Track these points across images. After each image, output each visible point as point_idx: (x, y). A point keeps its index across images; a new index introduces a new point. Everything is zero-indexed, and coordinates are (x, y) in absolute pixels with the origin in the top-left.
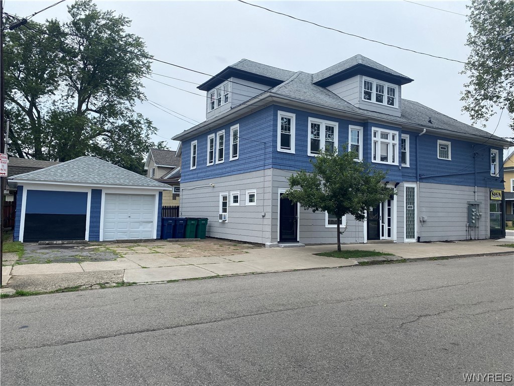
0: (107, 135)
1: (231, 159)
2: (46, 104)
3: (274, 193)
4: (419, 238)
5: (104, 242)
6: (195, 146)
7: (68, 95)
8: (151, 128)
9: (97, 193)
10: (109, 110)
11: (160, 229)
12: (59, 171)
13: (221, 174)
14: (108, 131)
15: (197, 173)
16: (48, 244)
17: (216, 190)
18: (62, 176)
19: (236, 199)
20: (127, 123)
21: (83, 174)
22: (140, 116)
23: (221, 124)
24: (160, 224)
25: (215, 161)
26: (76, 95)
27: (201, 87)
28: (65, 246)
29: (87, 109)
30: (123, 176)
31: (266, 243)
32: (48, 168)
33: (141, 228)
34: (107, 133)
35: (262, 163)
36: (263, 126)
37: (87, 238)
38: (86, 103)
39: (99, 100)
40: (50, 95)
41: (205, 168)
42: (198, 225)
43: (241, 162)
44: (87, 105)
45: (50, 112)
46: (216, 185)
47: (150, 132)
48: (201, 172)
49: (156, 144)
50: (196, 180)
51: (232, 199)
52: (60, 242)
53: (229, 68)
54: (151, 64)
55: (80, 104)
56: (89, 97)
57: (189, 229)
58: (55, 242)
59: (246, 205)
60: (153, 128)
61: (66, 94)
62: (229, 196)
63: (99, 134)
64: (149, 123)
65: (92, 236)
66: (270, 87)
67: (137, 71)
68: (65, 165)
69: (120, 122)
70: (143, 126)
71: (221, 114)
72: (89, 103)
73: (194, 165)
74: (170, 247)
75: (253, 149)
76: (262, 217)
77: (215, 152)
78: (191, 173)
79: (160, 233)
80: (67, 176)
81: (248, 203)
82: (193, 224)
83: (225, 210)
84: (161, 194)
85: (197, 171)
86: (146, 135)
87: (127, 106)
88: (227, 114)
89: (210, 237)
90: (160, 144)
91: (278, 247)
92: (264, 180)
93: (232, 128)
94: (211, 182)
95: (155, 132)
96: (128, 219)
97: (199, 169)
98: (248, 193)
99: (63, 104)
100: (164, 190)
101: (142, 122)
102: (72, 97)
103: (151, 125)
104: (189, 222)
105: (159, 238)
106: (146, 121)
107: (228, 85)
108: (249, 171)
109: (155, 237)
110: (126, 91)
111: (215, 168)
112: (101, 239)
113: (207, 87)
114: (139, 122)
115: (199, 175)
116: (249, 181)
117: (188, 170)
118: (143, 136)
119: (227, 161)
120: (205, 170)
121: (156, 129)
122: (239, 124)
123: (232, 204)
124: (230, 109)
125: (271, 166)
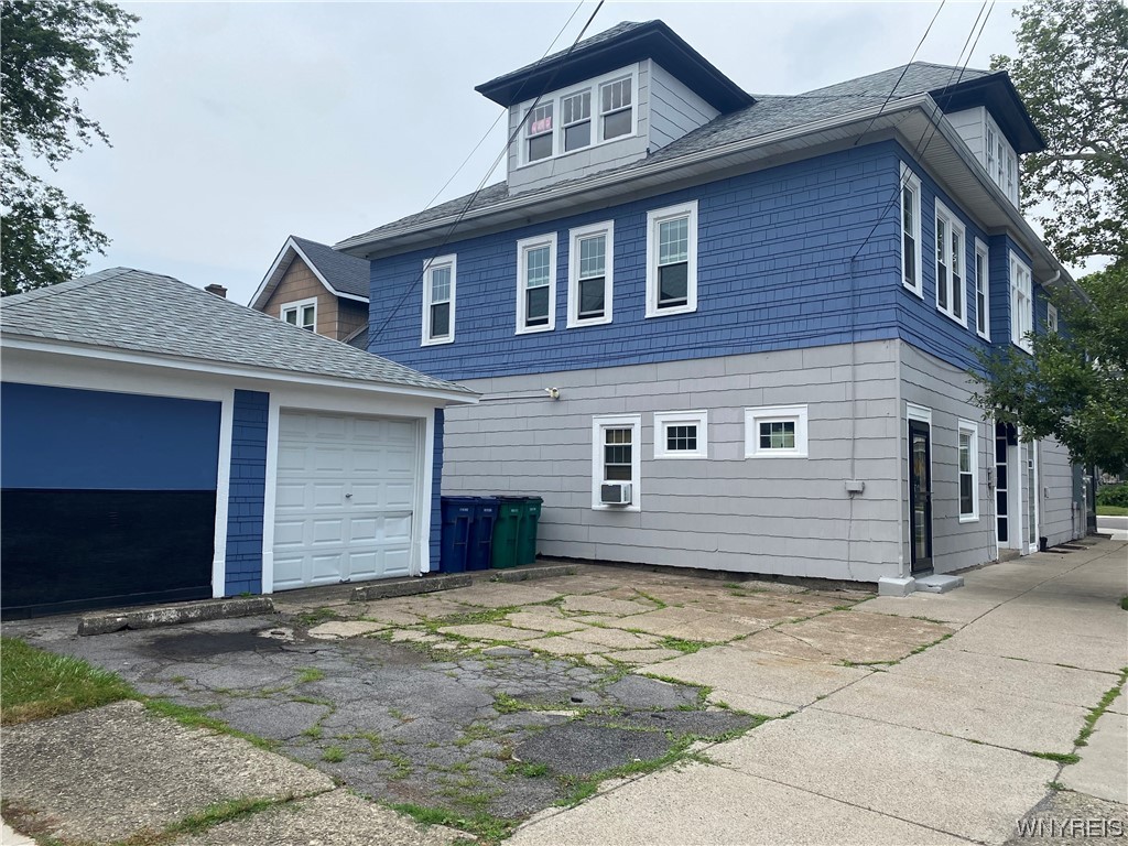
1: (652, 310)
3: (903, 420)
4: (1043, 541)
5: (275, 594)
8: (87, 234)
9: (252, 405)
11: (438, 536)
13: (599, 360)
15: (461, 358)
19: (682, 437)
22: (56, 195)
25: (562, 317)
31: (881, 580)
33: (381, 538)
36: (844, 204)
37: (219, 587)
41: (504, 340)
42: (523, 519)
46: (569, 394)
47: (81, 245)
48: (487, 354)
51: (661, 438)
52: (170, 612)
57: (504, 531)
58: (152, 618)
59: (748, 454)
60: (92, 234)
62: (644, 427)
64: (82, 219)
65: (236, 578)
71: (589, 172)
73: (439, 327)
75: (784, 278)
76: (847, 496)
77: (562, 291)
78: (427, 355)
79: (438, 551)
81: (753, 449)
82: (514, 518)
83: (619, 473)
84: (439, 415)
85: (460, 351)
92: (854, 375)
94: (550, 383)
95: (102, 246)
98: (756, 419)
103: (89, 226)
104: (504, 513)
105: (438, 568)
106: (71, 212)
108: (765, 347)
109: (426, 568)
111: (566, 339)
112: (267, 586)
113: (509, 91)
115: (471, 362)
116: (757, 380)
117: (409, 345)
119: (628, 317)
120: (506, 346)
121: (102, 238)
122: (696, 203)
123: (661, 450)
124: (645, 156)
125: (894, 332)
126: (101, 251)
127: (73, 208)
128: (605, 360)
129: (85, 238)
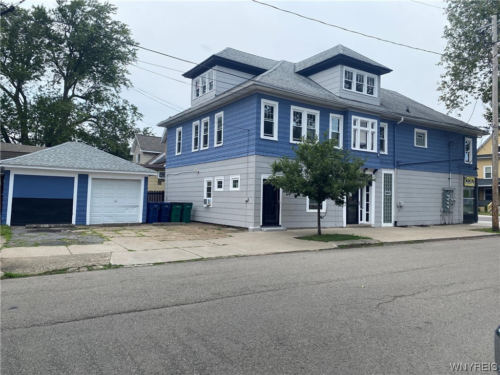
0: (93, 121)
1: (216, 145)
2: (32, 90)
3: (257, 179)
4: (396, 222)
5: (90, 225)
6: (180, 133)
7: (54, 82)
8: (137, 114)
9: (83, 178)
10: (95, 97)
11: (146, 213)
12: (46, 156)
13: (205, 160)
14: (94, 117)
15: (182, 159)
16: (35, 228)
17: (200, 175)
18: (48, 161)
19: (220, 185)
20: (113, 109)
21: (70, 159)
22: (126, 102)
23: (205, 111)
24: (146, 208)
25: (200, 147)
26: (62, 81)
27: (186, 75)
28: (52, 230)
29: (74, 95)
30: (109, 162)
31: (249, 227)
32: (35, 153)
33: (127, 213)
34: (93, 119)
35: (246, 149)
36: (247, 113)
37: (74, 222)
38: (72, 89)
39: (85, 86)
40: (36, 80)
41: (190, 154)
42: (183, 209)
43: (225, 148)
44: (73, 91)
45: (36, 97)
46: (201, 171)
47: (135, 118)
48: (186, 158)
49: (142, 130)
50: (181, 165)
51: (216, 184)
52: (47, 225)
53: (214, 56)
54: (136, 52)
55: (67, 89)
56: (75, 83)
57: (174, 213)
58: (42, 226)
59: (230, 190)
60: (138, 114)
61: (52, 80)
62: (214, 181)
63: (85, 120)
64: (135, 109)
65: (79, 220)
66: (254, 76)
67: (123, 58)
68: (52, 150)
69: (106, 108)
70: (128, 112)
71: (205, 101)
72: (75, 89)
73: (179, 151)
74: (156, 230)
75: (237, 136)
76: (245, 202)
77: (200, 139)
78: (176, 158)
79: (145, 217)
80: (54, 161)
81: (232, 189)
82: (178, 209)
83: (209, 195)
84: (146, 179)
85: (182, 157)
86: (132, 121)
87: (112, 92)
88: (212, 101)
89: (194, 221)
90: (145, 130)
91: (261, 230)
92: (248, 166)
93: (216, 115)
94: (196, 168)
95: (141, 118)
96: (115, 204)
97: (184, 155)
98: (232, 179)
99: (49, 90)
100: (150, 175)
101: (128, 108)
102: (58, 83)
103: (137, 111)
104: (174, 207)
105: (145, 221)
106: (131, 107)
107: (213, 74)
108: (233, 157)
109: (141, 221)
110: (111, 77)
111: (200, 154)
112: (88, 223)
113: (192, 74)
114: (124, 108)
115: (184, 161)
116: (232, 167)
117: (173, 155)
118: (129, 122)
119: (211, 147)
120: (190, 156)
121: (141, 115)
122: (223, 112)
123: (216, 189)
124: (215, 97)
125: (254, 153)
126: (141, 120)
127: (132, 106)
128: (207, 160)
129: (136, 116)
